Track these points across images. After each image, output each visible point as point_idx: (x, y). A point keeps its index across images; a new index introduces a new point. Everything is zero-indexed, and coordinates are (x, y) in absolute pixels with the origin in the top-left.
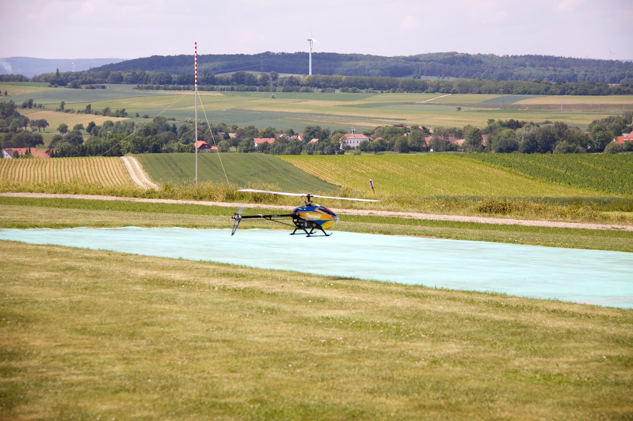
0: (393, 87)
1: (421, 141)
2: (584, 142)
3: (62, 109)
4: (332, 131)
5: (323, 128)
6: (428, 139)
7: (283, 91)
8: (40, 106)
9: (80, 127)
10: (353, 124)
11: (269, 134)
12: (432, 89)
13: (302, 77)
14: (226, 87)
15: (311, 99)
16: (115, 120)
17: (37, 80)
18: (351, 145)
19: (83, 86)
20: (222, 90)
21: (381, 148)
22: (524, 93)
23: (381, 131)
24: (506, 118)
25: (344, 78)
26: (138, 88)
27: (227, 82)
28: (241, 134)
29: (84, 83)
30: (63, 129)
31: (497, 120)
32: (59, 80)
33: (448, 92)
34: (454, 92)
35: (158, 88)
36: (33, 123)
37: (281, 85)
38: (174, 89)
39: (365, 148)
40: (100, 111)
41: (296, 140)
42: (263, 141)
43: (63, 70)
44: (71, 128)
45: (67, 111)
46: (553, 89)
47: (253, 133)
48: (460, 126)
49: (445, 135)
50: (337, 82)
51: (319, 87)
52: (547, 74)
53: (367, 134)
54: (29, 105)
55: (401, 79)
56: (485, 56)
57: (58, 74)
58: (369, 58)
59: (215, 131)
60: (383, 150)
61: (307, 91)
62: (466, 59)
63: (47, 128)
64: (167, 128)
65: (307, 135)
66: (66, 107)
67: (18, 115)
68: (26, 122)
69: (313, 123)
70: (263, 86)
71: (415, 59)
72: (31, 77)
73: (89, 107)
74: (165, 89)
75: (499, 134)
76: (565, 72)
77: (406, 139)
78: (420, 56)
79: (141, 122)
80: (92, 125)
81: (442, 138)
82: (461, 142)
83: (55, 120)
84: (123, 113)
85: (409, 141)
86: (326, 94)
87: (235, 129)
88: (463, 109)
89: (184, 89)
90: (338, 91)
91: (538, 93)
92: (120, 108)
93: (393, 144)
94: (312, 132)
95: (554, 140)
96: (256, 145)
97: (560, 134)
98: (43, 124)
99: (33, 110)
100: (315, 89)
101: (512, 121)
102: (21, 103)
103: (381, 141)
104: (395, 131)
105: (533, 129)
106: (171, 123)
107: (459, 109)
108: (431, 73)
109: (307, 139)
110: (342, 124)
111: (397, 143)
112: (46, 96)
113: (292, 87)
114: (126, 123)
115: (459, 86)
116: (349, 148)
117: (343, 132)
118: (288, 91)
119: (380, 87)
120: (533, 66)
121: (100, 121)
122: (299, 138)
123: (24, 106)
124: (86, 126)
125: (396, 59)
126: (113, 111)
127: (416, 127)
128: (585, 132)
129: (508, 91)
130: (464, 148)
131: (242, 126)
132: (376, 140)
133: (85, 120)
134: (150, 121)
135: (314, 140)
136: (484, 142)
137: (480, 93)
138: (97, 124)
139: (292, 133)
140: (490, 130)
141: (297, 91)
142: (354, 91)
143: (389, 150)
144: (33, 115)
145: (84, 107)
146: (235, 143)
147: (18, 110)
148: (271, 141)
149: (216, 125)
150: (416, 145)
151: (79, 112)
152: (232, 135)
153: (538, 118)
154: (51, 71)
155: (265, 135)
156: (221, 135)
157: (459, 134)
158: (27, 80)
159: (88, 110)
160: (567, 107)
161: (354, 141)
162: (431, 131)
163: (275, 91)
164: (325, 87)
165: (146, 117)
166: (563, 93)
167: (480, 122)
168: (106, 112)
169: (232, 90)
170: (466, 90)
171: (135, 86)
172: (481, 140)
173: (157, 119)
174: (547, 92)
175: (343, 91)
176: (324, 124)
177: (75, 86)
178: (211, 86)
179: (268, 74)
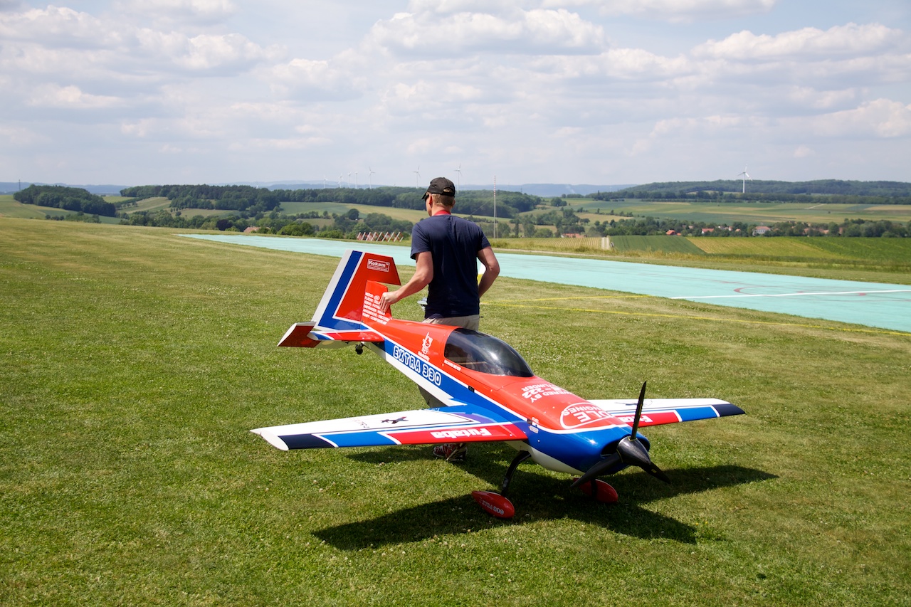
0: (792, 200)
1: (802, 231)
2: (902, 232)
3: (598, 213)
4: (749, 225)
5: (744, 223)
6: (806, 230)
7: (726, 202)
8: (587, 211)
9: (606, 223)
10: (763, 221)
11: (712, 226)
12: (815, 201)
13: (738, 194)
14: (692, 200)
15: (741, 206)
16: (625, 218)
17: (588, 197)
18: (759, 233)
19: (611, 200)
20: (690, 201)
21: (777, 234)
22: (872, 203)
23: (778, 225)
24: (856, 218)
25: (762, 194)
26: (642, 201)
27: (693, 197)
28: (696, 226)
29: (612, 198)
30: (597, 223)
31: (850, 219)
32: (600, 197)
33: (824, 203)
34: (829, 203)
35: (653, 201)
36: (582, 221)
37: (725, 198)
38: (662, 201)
39: (767, 235)
40: (618, 213)
41: (728, 230)
42: (706, 230)
43: (601, 191)
44: (601, 223)
45: (601, 214)
46: (890, 201)
47: (703, 226)
48: (828, 222)
49: (817, 227)
50: (758, 197)
51: (747, 199)
52: (890, 192)
53: (770, 227)
54: (581, 211)
55: (796, 195)
56: (852, 182)
57: (599, 193)
58: (781, 183)
59: (681, 225)
60: (778, 236)
61: (739, 202)
62: (840, 183)
63: (589, 223)
64: (654, 223)
65: (734, 227)
66: (600, 212)
67: (574, 216)
68: (578, 220)
69: (738, 220)
70: (713, 199)
71: (810, 183)
72: (585, 195)
73: (612, 211)
74: (658, 201)
75: (849, 227)
76: (902, 191)
77: (792, 230)
78: (812, 181)
79: (639, 220)
80: (613, 221)
81: (814, 229)
82: (826, 232)
83: (593, 218)
84: (631, 215)
85: (794, 231)
86: (751, 204)
87: (693, 223)
88: (832, 213)
89: (668, 201)
90: (758, 202)
91: (880, 203)
92: (629, 212)
93: (784, 233)
94: (737, 225)
95: (883, 231)
96: (703, 232)
97: (887, 228)
98: (587, 221)
99: (582, 213)
100: (744, 201)
101: (859, 220)
102: (576, 210)
103: (778, 231)
104: (786, 225)
105: (871, 225)
106: (656, 220)
107: (829, 212)
108: (817, 191)
109: (734, 229)
110: (756, 221)
111: (787, 232)
112: (591, 205)
113: (731, 200)
114: (631, 220)
115: (832, 199)
116: (758, 235)
117: (755, 226)
118: (728, 202)
119: (784, 199)
120: (882, 187)
121: (617, 219)
122: (730, 229)
123: (578, 211)
124: (609, 222)
125: (797, 184)
126: (626, 213)
127: (800, 223)
128: (905, 226)
129: (861, 202)
130: (828, 235)
131: (697, 222)
132: (774, 231)
133: (609, 219)
134: (645, 219)
135: (737, 230)
136: (841, 232)
137: (844, 203)
138: (616, 221)
139: (726, 226)
140: (846, 224)
141: (734, 202)
142: (768, 202)
143: (782, 235)
144: (582, 216)
145: (610, 212)
146: (691, 231)
147: (574, 213)
148: (711, 230)
149: (682, 221)
150: (799, 233)
151: (607, 214)
152: (691, 227)
153: (877, 219)
154: (595, 192)
155: (709, 227)
156: (685, 227)
157: (826, 227)
158: (583, 197)
159: (612, 213)
160: (898, 211)
161: (761, 230)
162: (809, 225)
163: (720, 202)
164: (751, 199)
165: (643, 217)
166: (896, 203)
167: (839, 220)
168: (621, 214)
169: (696, 201)
170: (836, 201)
171: (641, 199)
172: (838, 230)
173: (648, 218)
174: (887, 202)
175: (761, 202)
176: (744, 221)
177: (607, 200)
178: (683, 199)
179: (717, 192)
